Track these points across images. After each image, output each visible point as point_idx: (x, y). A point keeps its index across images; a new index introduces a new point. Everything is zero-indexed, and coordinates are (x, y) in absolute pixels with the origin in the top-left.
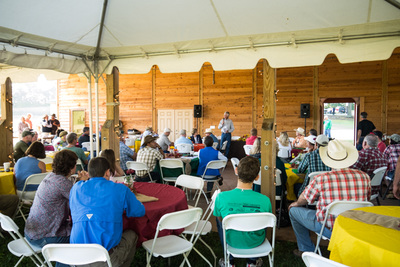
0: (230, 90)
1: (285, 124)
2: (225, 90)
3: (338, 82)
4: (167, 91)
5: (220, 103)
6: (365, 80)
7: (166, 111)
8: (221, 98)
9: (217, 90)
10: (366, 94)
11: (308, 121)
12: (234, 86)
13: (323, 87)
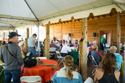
0: (78, 29)
1: (91, 39)
2: (76, 29)
3: (104, 26)
4: (65, 30)
5: (75, 33)
6: (112, 25)
7: (64, 35)
8: (76, 31)
9: (75, 29)
10: (112, 29)
11: (96, 37)
12: (79, 28)
13: (100, 27)
